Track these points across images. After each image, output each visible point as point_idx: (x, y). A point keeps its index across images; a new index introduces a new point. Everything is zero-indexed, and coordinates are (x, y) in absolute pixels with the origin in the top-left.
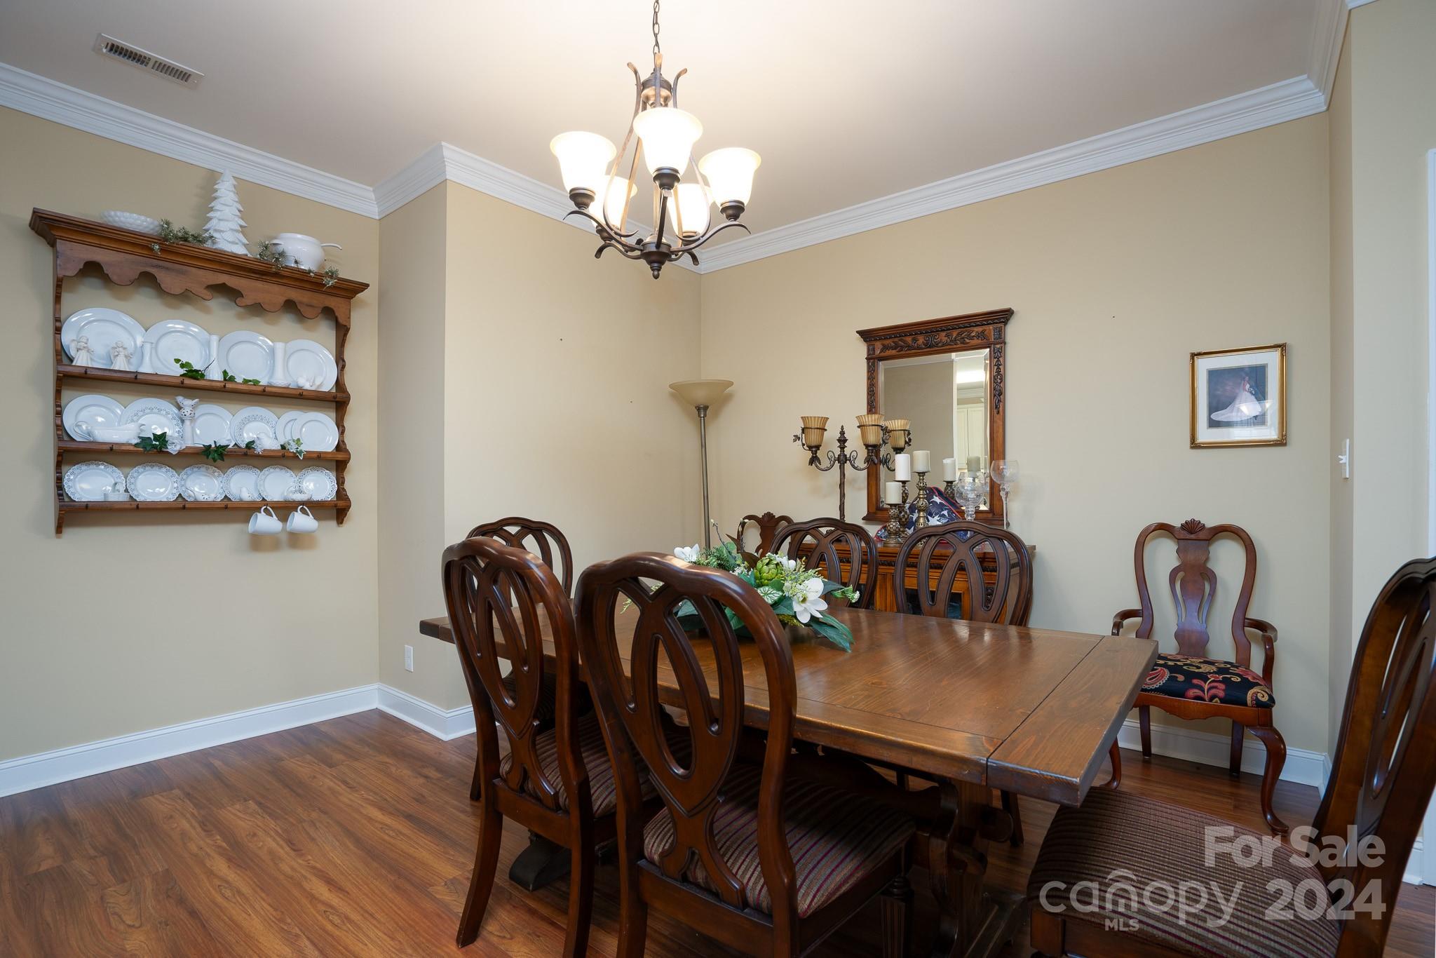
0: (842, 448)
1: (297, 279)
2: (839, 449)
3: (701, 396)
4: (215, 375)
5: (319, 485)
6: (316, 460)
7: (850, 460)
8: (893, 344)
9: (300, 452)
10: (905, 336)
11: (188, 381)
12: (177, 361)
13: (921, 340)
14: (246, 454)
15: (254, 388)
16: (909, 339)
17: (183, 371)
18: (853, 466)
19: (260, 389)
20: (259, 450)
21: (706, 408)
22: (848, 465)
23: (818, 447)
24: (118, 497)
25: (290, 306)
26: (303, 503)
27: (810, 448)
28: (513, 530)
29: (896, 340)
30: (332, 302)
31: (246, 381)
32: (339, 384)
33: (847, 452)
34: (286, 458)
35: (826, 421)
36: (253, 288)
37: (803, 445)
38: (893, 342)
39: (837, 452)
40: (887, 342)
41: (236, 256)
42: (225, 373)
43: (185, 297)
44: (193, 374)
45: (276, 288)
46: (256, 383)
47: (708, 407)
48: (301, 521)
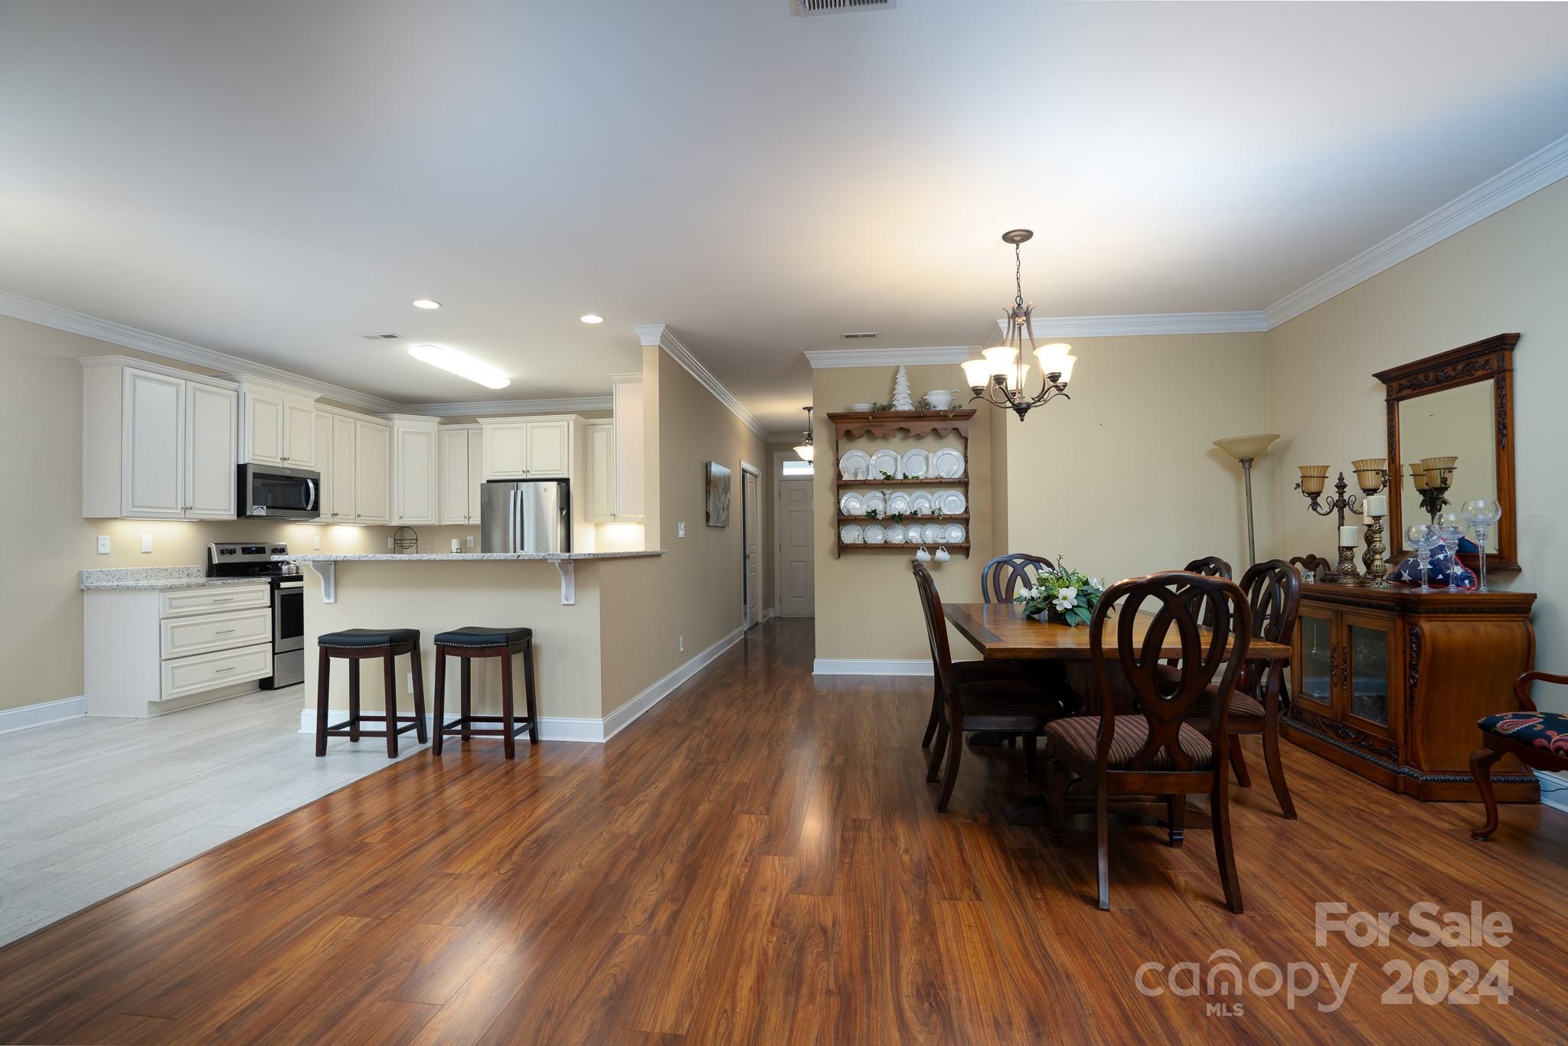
0: (1341, 494)
1: (934, 416)
2: (1338, 495)
3: (1245, 450)
4: (900, 477)
5: (956, 534)
6: (951, 520)
7: (1348, 504)
8: (1408, 383)
9: (940, 515)
10: (1417, 374)
11: (886, 482)
12: (881, 472)
13: (1432, 375)
14: (912, 518)
15: (916, 481)
16: (1421, 377)
17: (884, 477)
18: (1352, 510)
19: (919, 481)
20: (919, 515)
21: (1251, 460)
22: (1346, 510)
23: (1318, 494)
24: (860, 541)
25: (936, 432)
26: (942, 545)
27: (1310, 494)
28: (1019, 561)
29: (1410, 378)
30: (958, 424)
31: (913, 478)
32: (966, 472)
33: (1346, 497)
34: (935, 519)
35: (1326, 470)
36: (914, 426)
37: (1303, 492)
38: (1408, 381)
39: (1336, 497)
40: (1403, 382)
41: (905, 412)
42: (904, 474)
43: (885, 437)
44: (888, 478)
45: (926, 423)
46: (918, 478)
47: (1253, 459)
48: (941, 555)
